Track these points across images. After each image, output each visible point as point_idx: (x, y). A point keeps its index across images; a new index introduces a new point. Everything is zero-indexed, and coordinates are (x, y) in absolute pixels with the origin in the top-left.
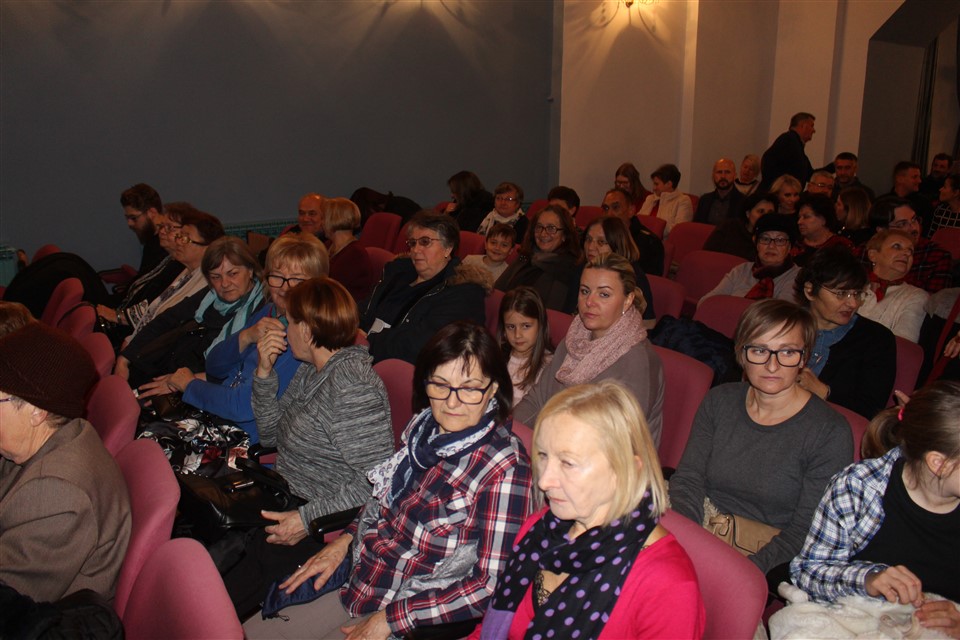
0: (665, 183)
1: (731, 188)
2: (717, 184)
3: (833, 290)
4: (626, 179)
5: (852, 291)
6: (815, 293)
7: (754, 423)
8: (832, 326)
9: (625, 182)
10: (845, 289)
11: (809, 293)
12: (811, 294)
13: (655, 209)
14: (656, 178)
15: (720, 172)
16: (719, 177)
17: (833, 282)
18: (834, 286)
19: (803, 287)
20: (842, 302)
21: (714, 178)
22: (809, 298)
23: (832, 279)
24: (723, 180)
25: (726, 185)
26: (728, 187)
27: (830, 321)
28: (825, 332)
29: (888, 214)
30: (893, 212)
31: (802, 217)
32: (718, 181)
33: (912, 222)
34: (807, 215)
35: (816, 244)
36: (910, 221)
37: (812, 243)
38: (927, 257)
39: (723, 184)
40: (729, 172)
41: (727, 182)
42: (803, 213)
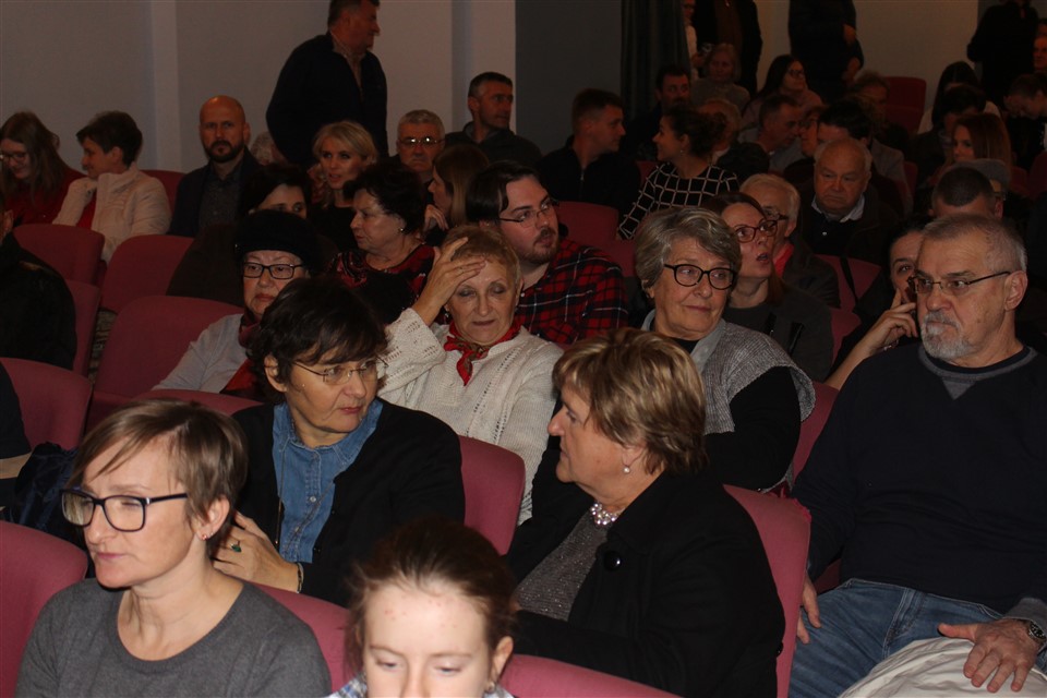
0: (106, 151)
1: (239, 158)
2: (209, 152)
3: (316, 368)
4: (19, 147)
5: (353, 365)
6: (284, 377)
7: (134, 658)
8: (334, 438)
9: (21, 155)
10: (339, 361)
11: (275, 378)
12: (279, 378)
13: (89, 211)
14: (87, 140)
15: (213, 125)
16: (211, 135)
17: (312, 351)
18: (315, 359)
19: (263, 367)
20: (337, 389)
21: (203, 138)
22: (279, 387)
23: (309, 345)
24: (221, 142)
25: (227, 150)
26: (232, 156)
27: (328, 430)
28: (321, 451)
29: (497, 196)
30: (504, 190)
31: (359, 215)
32: (209, 145)
33: (543, 211)
34: (369, 212)
35: (389, 265)
36: (536, 209)
37: (380, 265)
38: (577, 278)
39: (221, 150)
40: (230, 125)
41: (228, 143)
42: (361, 207)
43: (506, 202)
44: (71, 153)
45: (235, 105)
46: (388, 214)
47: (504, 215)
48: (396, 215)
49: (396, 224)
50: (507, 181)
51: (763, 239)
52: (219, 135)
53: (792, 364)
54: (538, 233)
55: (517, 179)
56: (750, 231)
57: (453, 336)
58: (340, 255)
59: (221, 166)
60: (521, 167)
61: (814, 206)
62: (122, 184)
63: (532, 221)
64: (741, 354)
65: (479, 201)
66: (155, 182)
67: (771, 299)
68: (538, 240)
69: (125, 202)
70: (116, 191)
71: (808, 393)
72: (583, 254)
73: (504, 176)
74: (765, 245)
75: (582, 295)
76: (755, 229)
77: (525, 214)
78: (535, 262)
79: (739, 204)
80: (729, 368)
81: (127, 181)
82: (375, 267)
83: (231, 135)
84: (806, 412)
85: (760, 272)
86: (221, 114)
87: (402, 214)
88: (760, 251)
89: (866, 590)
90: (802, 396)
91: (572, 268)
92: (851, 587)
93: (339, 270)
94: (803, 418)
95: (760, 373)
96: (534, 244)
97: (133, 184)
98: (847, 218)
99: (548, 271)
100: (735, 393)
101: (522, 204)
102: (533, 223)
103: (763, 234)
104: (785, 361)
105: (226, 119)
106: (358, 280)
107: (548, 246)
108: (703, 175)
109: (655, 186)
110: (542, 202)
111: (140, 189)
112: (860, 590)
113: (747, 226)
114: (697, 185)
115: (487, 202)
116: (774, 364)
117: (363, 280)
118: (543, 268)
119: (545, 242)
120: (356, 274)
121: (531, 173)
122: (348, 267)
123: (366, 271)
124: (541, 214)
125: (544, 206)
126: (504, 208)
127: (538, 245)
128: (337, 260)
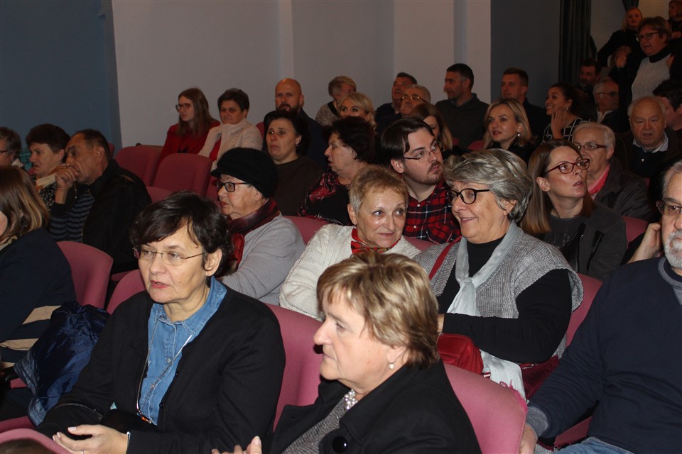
15: (282, 95)
16: (280, 100)
24: (285, 105)
29: (402, 143)
30: (406, 139)
31: (330, 147)
33: (432, 151)
34: (335, 145)
35: (349, 182)
36: (428, 149)
37: (345, 182)
40: (291, 95)
41: (289, 106)
43: (408, 146)
44: (214, 112)
45: (295, 84)
46: (345, 146)
47: (407, 155)
48: (350, 147)
49: (351, 154)
50: (408, 133)
51: (579, 171)
52: (283, 101)
53: (567, 267)
54: (429, 165)
55: (415, 131)
56: (570, 166)
57: (354, 241)
58: (324, 175)
60: (417, 123)
61: (635, 143)
62: (235, 130)
63: (426, 158)
64: (528, 260)
65: (390, 146)
67: (583, 213)
68: (430, 170)
69: (236, 140)
70: (232, 134)
71: (579, 289)
73: (406, 129)
74: (581, 176)
76: (573, 164)
77: (421, 154)
78: (428, 184)
79: (562, 147)
80: (518, 270)
81: (239, 128)
82: (342, 183)
83: (291, 101)
84: (576, 303)
85: (577, 193)
86: (288, 89)
87: (354, 148)
88: (578, 178)
89: (600, 448)
90: (575, 292)
92: (590, 444)
93: (321, 184)
94: (573, 308)
95: (541, 275)
96: (428, 172)
97: (242, 130)
98: (657, 150)
99: (435, 191)
100: (522, 290)
101: (419, 147)
102: (426, 160)
103: (579, 168)
104: (562, 264)
105: (288, 91)
107: (436, 173)
110: (432, 144)
111: (245, 132)
112: (596, 448)
113: (567, 163)
115: (395, 147)
116: (552, 268)
117: (333, 191)
118: (433, 188)
119: (434, 170)
120: (330, 187)
121: (424, 126)
122: (326, 182)
123: (336, 185)
124: (431, 153)
125: (433, 147)
126: (407, 150)
127: (430, 173)
128: (322, 178)
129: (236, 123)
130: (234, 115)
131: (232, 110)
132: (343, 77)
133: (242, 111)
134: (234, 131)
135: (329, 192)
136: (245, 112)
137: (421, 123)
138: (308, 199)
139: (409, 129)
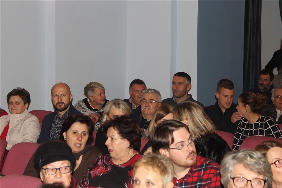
1: (68, 109)
15: (57, 96)
21: (53, 101)
24: (60, 103)
29: (168, 138)
30: (172, 134)
31: (109, 139)
32: (55, 104)
33: (190, 143)
34: (113, 137)
35: (121, 163)
36: (186, 143)
37: (117, 163)
38: (203, 175)
39: (60, 106)
40: (64, 95)
42: (111, 135)
43: (173, 140)
45: (66, 87)
46: (122, 139)
47: (172, 146)
48: (126, 139)
49: (126, 143)
50: (173, 131)
52: (59, 100)
54: (188, 154)
55: (177, 130)
59: (60, 113)
63: (185, 148)
65: (160, 139)
66: (34, 118)
68: (188, 157)
72: (206, 164)
73: (172, 128)
75: (205, 183)
77: (182, 146)
78: (185, 167)
81: (23, 117)
82: (115, 163)
83: (65, 100)
86: (60, 91)
87: (129, 140)
91: (201, 170)
96: (187, 158)
99: (190, 171)
101: (180, 140)
102: (186, 150)
105: (62, 93)
106: (107, 169)
107: (192, 159)
108: (258, 121)
109: (241, 128)
110: (189, 139)
111: (27, 121)
113: (280, 159)
114: (256, 125)
115: (164, 140)
117: (109, 169)
118: (188, 169)
119: (191, 158)
120: (106, 166)
121: (184, 126)
122: (103, 163)
123: (111, 165)
124: (189, 145)
125: (190, 141)
126: (172, 143)
127: (188, 159)
128: (99, 159)
129: (20, 113)
130: (19, 107)
131: (17, 103)
132: (95, 83)
133: (25, 104)
134: (19, 119)
135: (106, 170)
136: (27, 105)
137: (181, 124)
138: (90, 174)
139: (174, 128)
